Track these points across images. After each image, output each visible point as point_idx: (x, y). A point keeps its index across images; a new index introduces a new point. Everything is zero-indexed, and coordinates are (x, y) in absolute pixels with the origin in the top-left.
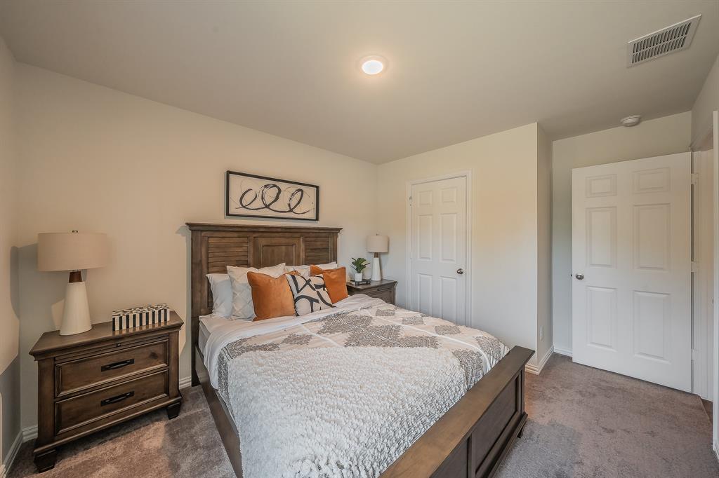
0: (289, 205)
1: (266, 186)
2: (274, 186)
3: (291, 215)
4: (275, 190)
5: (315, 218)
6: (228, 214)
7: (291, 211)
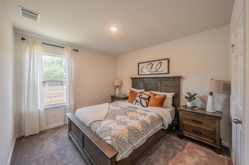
0: (156, 69)
1: (148, 65)
2: (151, 64)
3: (157, 73)
4: (151, 65)
5: (167, 73)
6: (138, 74)
7: (157, 71)
